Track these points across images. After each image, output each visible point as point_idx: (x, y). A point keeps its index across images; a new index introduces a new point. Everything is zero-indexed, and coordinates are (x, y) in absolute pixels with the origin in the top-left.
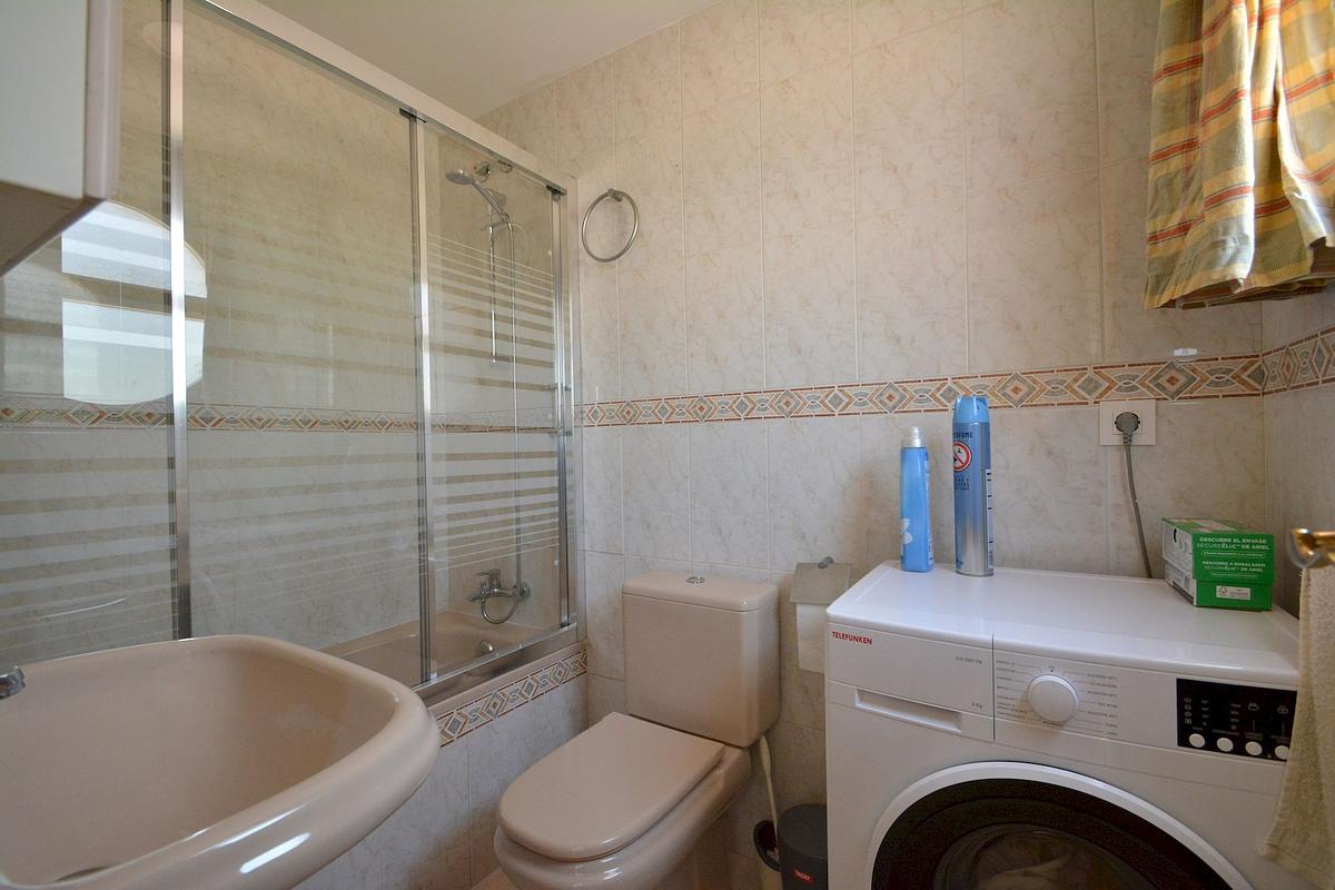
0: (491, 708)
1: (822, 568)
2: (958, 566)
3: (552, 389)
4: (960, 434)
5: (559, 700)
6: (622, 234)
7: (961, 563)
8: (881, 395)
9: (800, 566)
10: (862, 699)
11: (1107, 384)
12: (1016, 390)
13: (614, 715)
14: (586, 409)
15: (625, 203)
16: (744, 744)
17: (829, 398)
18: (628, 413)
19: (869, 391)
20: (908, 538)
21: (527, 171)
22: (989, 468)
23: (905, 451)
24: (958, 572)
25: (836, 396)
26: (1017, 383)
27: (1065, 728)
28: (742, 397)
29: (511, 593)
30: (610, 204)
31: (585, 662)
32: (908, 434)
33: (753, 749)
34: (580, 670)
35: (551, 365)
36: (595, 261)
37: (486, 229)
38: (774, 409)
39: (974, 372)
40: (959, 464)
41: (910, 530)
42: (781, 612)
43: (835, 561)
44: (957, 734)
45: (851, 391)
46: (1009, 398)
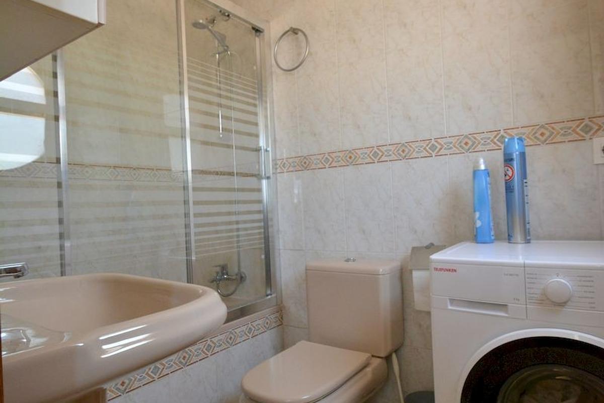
0: (228, 340)
1: (427, 249)
2: (509, 239)
3: (258, 150)
4: (508, 160)
5: (268, 338)
6: (299, 54)
7: (511, 236)
8: (460, 142)
9: (414, 248)
10: (452, 304)
11: (597, 128)
12: (542, 134)
13: (303, 342)
14: (279, 162)
15: (300, 33)
16: (383, 355)
17: (429, 146)
18: (305, 163)
19: (453, 140)
20: (479, 224)
21: (240, 18)
22: (526, 179)
23: (476, 172)
24: (509, 243)
25: (433, 145)
26: (543, 130)
27: (566, 307)
28: (375, 149)
29: (234, 277)
30: (291, 37)
31: (282, 318)
32: (477, 163)
33: (388, 358)
34: (279, 323)
35: (257, 136)
36: (282, 72)
37: (214, 56)
38: (395, 155)
39: (518, 125)
40: (508, 178)
41: (479, 219)
42: (403, 276)
43: (435, 244)
44: (506, 317)
45: (441, 141)
46: (538, 139)
